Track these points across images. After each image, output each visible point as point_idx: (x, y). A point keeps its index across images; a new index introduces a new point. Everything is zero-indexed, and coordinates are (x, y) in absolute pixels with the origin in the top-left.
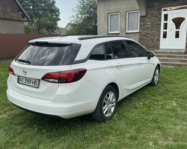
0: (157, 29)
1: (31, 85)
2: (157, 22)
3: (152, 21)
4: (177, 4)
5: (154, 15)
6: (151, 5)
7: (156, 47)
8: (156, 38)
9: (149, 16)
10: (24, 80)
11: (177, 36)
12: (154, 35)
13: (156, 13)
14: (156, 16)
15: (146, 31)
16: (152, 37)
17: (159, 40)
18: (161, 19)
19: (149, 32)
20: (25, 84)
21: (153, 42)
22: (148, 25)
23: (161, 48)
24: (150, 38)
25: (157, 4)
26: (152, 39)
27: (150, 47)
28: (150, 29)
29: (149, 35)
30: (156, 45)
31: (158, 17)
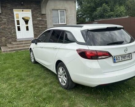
0: (12, 24)
1: (127, 59)
2: (11, 19)
3: (7, 18)
4: (23, 8)
5: (8, 14)
6: (4, 6)
7: (14, 37)
8: (13, 31)
9: (4, 14)
10: (120, 57)
11: (27, 29)
12: (10, 29)
13: (10, 12)
14: (10, 15)
15: (4, 26)
16: (9, 30)
17: (15, 32)
18: (14, 17)
19: (6, 26)
20: (122, 60)
21: (11, 34)
22: (4, 21)
23: (18, 38)
24: (8, 31)
25: (9, 5)
26: (10, 32)
27: (9, 38)
28: (6, 24)
29: (7, 29)
30: (14, 36)
31: (11, 16)
